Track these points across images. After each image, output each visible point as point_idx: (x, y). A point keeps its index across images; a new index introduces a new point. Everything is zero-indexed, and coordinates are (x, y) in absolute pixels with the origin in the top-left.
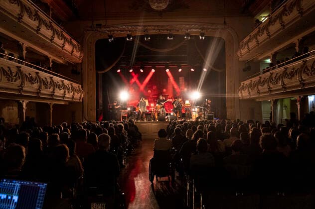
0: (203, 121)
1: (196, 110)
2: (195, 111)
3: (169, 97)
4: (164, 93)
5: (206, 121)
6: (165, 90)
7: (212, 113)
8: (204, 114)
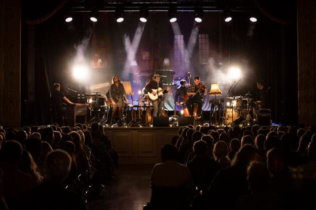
0: (249, 128)
1: (234, 103)
2: (232, 107)
3: (175, 76)
4: (166, 67)
5: (256, 129)
6: (166, 62)
7: (268, 112)
8: (251, 113)
